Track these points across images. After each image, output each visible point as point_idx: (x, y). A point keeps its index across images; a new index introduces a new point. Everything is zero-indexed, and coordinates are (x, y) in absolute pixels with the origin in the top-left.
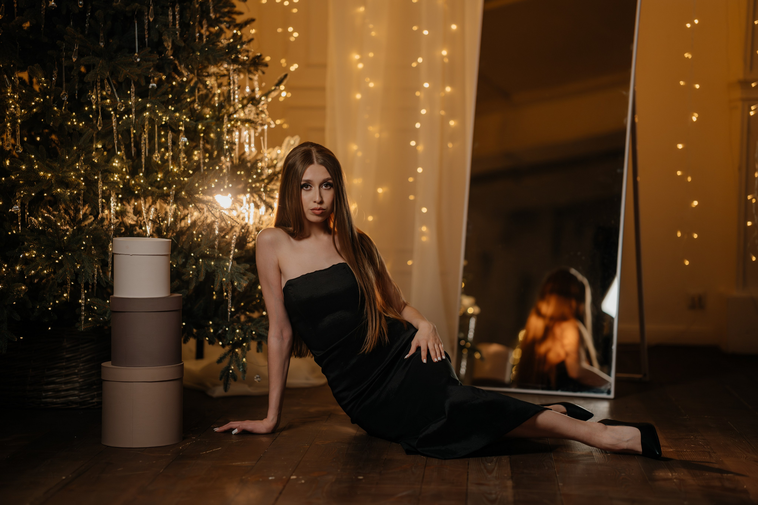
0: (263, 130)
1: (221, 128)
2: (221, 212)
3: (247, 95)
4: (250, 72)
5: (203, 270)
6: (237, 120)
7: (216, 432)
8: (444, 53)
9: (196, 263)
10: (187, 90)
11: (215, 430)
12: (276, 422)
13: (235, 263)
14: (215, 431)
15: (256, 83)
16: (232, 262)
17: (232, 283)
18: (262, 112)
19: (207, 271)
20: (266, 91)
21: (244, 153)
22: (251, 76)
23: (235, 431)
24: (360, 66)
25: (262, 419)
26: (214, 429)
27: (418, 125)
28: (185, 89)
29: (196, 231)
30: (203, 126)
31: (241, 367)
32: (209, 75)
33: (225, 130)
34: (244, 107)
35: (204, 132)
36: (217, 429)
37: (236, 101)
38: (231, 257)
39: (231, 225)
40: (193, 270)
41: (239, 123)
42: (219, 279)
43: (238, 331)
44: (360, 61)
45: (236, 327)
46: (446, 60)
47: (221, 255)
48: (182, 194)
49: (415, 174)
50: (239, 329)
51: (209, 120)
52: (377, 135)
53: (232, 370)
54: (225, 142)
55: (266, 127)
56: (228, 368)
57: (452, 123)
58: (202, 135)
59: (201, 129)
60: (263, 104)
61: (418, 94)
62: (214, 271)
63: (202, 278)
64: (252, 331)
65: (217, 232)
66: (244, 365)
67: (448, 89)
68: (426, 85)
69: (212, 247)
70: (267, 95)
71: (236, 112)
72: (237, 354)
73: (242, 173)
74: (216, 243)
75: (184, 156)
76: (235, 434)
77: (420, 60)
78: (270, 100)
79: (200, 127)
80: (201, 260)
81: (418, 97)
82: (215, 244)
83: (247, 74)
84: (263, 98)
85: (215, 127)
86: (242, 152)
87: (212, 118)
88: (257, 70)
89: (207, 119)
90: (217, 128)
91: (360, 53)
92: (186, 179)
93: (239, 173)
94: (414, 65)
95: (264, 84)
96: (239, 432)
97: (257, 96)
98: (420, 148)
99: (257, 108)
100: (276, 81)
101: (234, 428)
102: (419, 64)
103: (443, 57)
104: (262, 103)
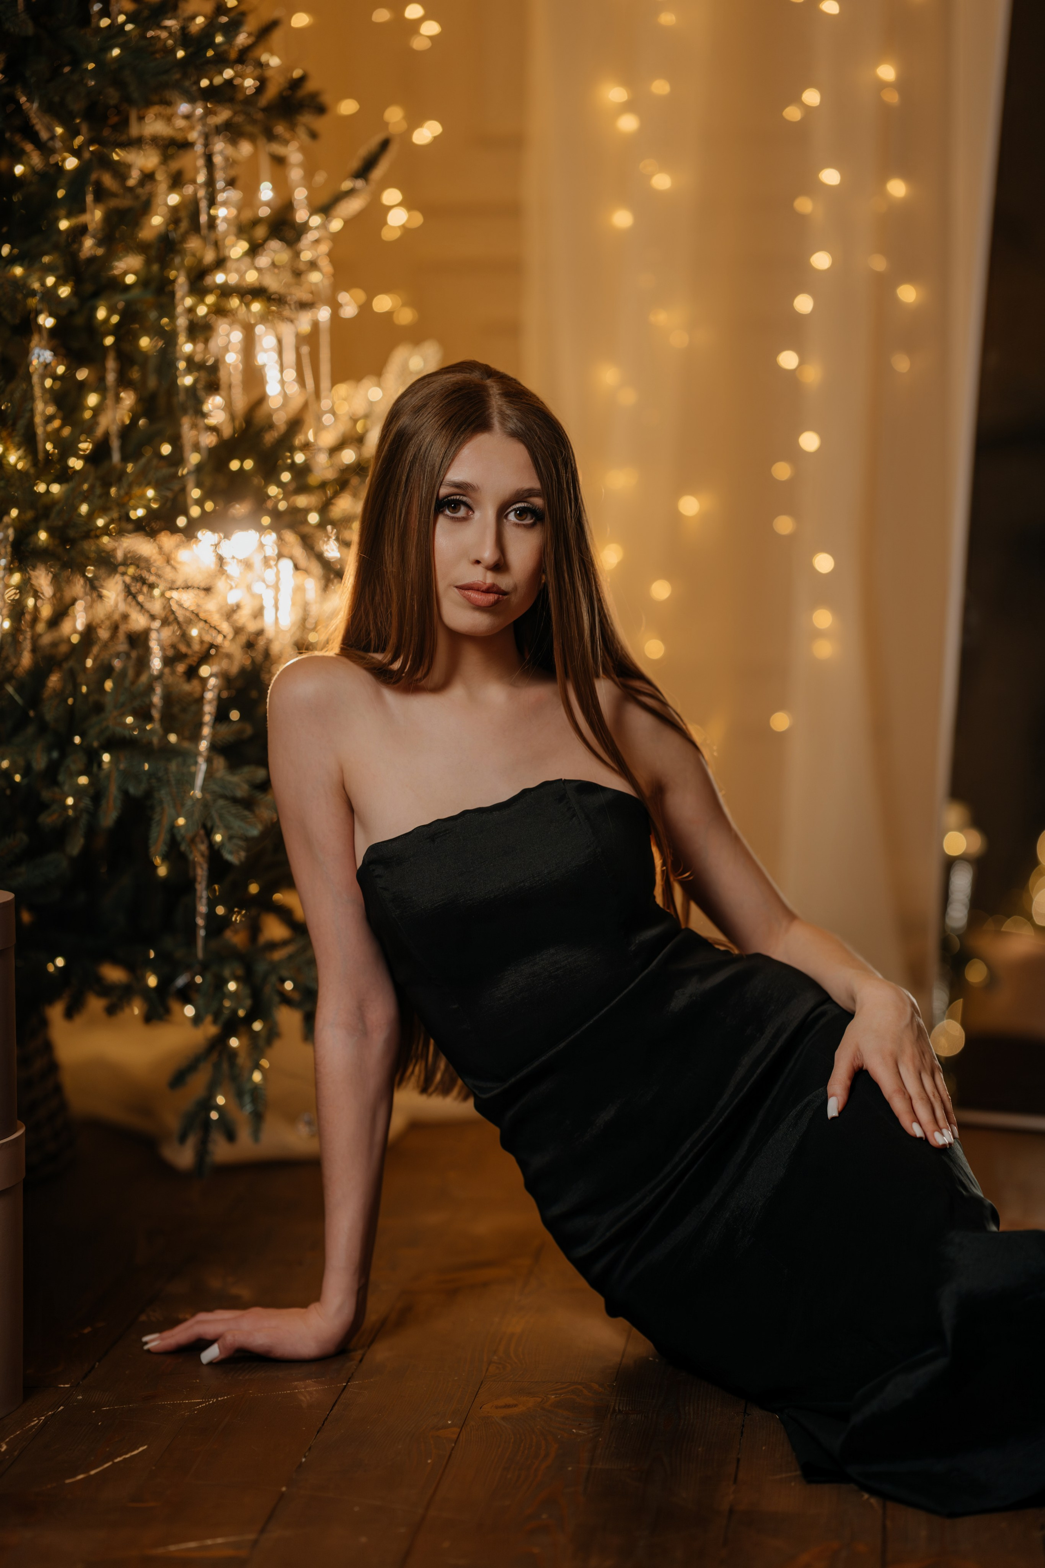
0: (316, 325)
1: (173, 317)
2: (169, 599)
3: (264, 212)
4: (271, 137)
5: (113, 790)
6: (226, 291)
7: (148, 1351)
8: (887, 72)
9: (91, 764)
10: (60, 193)
11: (146, 1343)
12: (351, 1318)
13: (220, 763)
14: (146, 1347)
15: (296, 174)
16: (209, 761)
17: (209, 833)
18: (313, 265)
19: (125, 793)
20: (323, 198)
21: (262, 399)
22: (278, 149)
23: (211, 1353)
24: (628, 123)
25: (304, 1304)
26: (145, 1339)
27: (804, 304)
28: (55, 189)
29: (94, 661)
30: (111, 311)
31: (247, 1099)
32: (137, 143)
33: (182, 322)
34: (254, 250)
35: (116, 330)
36: (153, 1341)
37: (222, 227)
38: (204, 745)
39: (202, 642)
40: (78, 793)
41: (235, 302)
42: (166, 823)
43: (232, 986)
44: (628, 107)
45: (227, 973)
46: (892, 98)
47: (173, 738)
48: (39, 539)
49: (795, 454)
50: (237, 979)
51: (135, 293)
52: (679, 339)
53: (218, 1108)
54: (182, 365)
55: (324, 314)
56: (207, 1104)
57: (908, 294)
58: (109, 341)
59: (107, 320)
60: (317, 241)
61: (804, 205)
62: (149, 794)
63: (109, 816)
64: (283, 981)
65: (156, 664)
66: (256, 1093)
67: (897, 188)
68: (830, 177)
69: (144, 715)
70: (325, 209)
71: (220, 263)
72: (233, 1054)
73: (249, 464)
74: (157, 699)
75: (51, 410)
76: (211, 1364)
77: (812, 97)
78: (336, 225)
79: (101, 314)
80: (106, 757)
81: (802, 218)
82: (151, 705)
83: (262, 141)
84: (316, 221)
85: (153, 315)
86: (255, 395)
87: (144, 282)
88: (292, 127)
89: (128, 288)
90: (161, 317)
91: (628, 80)
92: (55, 488)
93: (235, 465)
94: (793, 113)
95: (320, 178)
96: (223, 1356)
97: (301, 215)
98: (813, 375)
99: (297, 254)
100: (355, 164)
101: (209, 1337)
102: (808, 110)
103: (883, 85)
104: (311, 236)
